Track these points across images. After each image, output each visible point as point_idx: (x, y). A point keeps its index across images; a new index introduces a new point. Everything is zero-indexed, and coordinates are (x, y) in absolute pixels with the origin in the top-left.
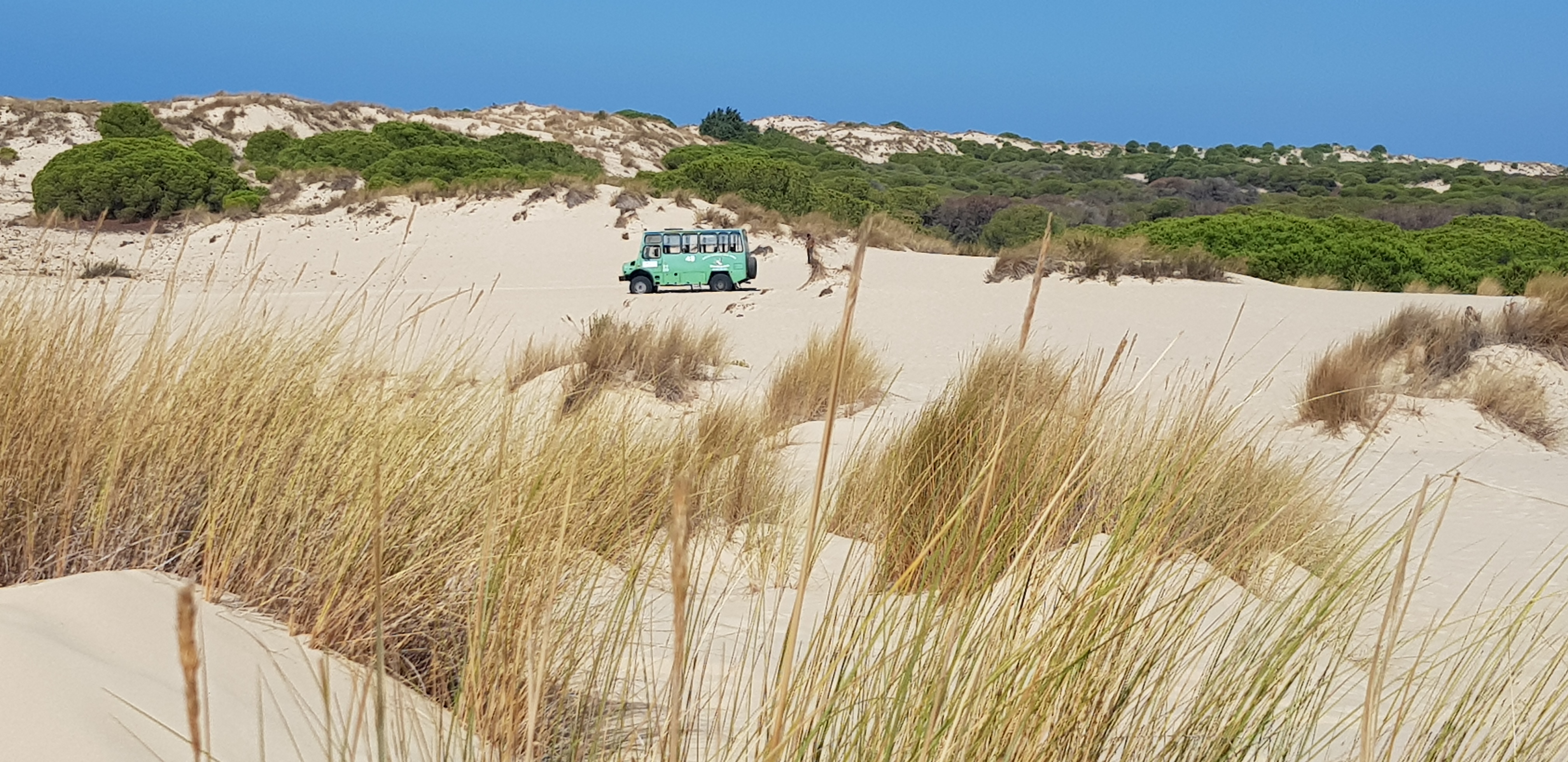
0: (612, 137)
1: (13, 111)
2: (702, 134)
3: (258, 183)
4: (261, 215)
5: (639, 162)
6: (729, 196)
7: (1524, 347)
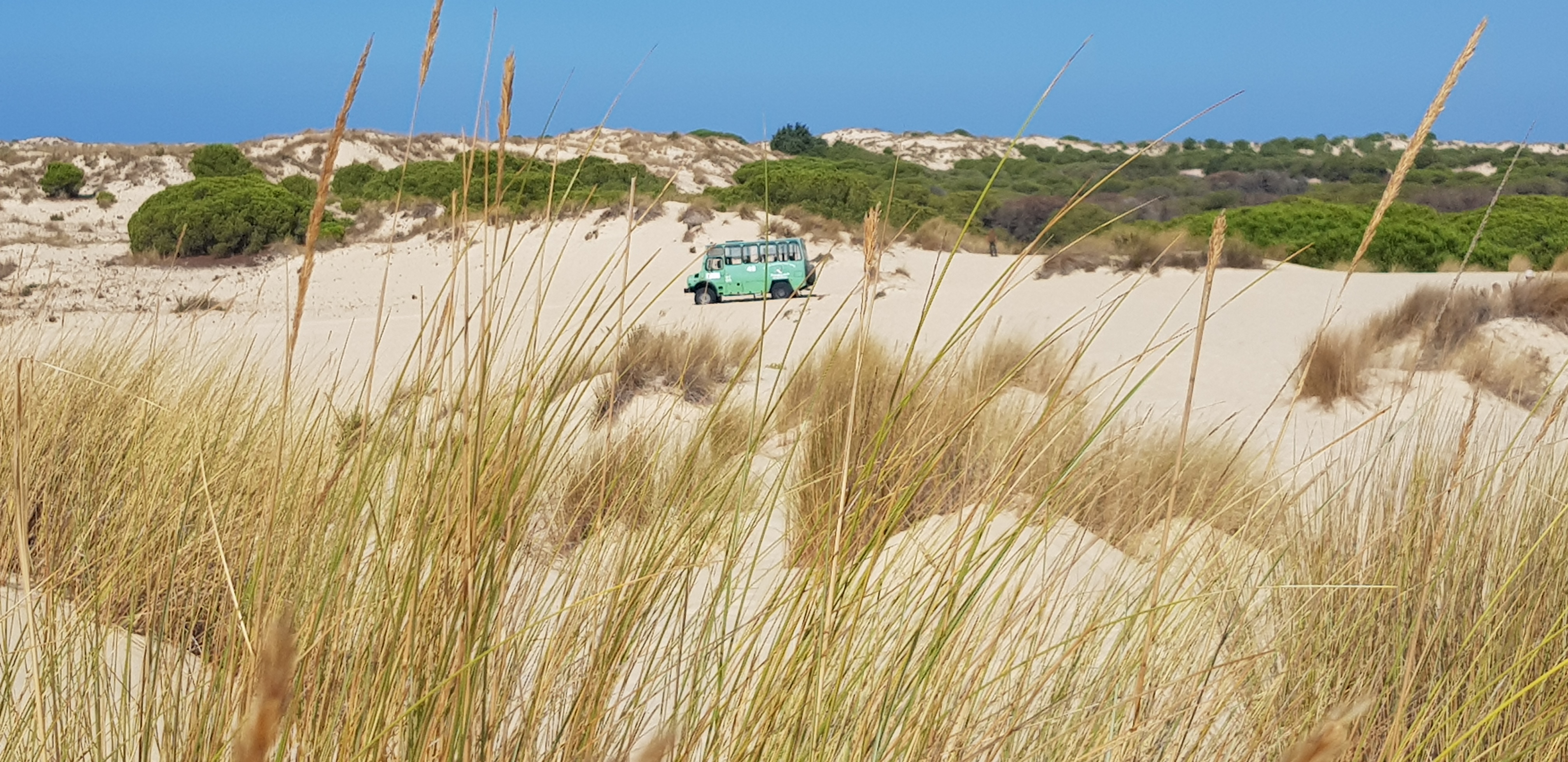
0: (685, 156)
1: (111, 157)
2: (772, 149)
3: (343, 215)
4: (345, 245)
5: (711, 178)
6: (792, 207)
7: (1530, 319)
